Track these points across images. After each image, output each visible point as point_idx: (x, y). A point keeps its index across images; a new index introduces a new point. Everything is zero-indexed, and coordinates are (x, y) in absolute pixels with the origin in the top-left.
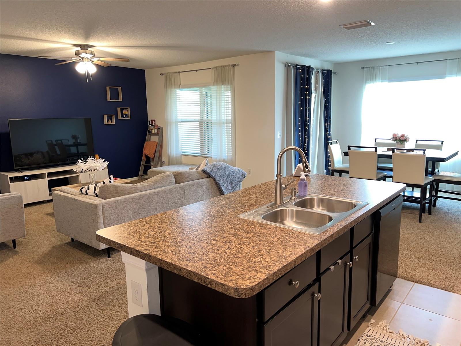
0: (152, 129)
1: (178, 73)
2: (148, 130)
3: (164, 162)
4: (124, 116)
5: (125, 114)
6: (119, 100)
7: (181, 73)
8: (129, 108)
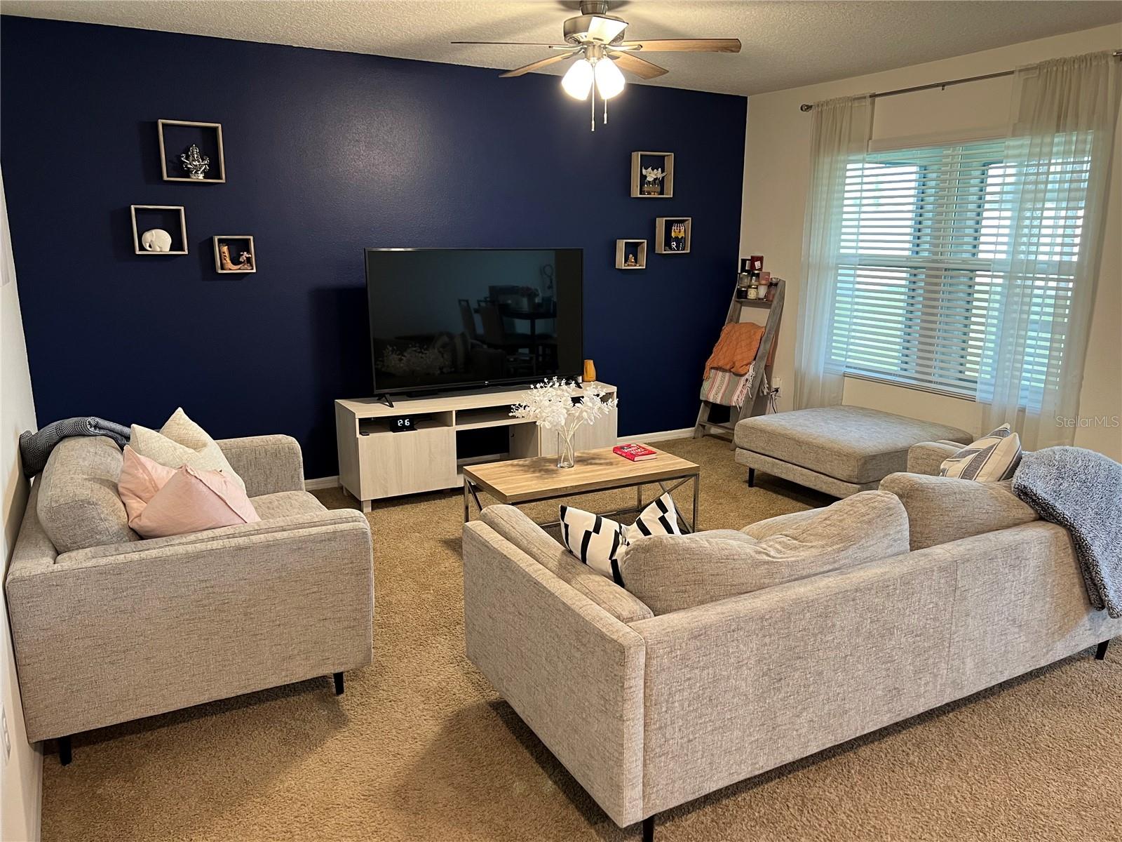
0: (750, 287)
1: (869, 100)
2: (737, 287)
3: (777, 390)
4: (674, 245)
5: (677, 238)
6: (663, 194)
7: (877, 99)
8: (690, 219)
